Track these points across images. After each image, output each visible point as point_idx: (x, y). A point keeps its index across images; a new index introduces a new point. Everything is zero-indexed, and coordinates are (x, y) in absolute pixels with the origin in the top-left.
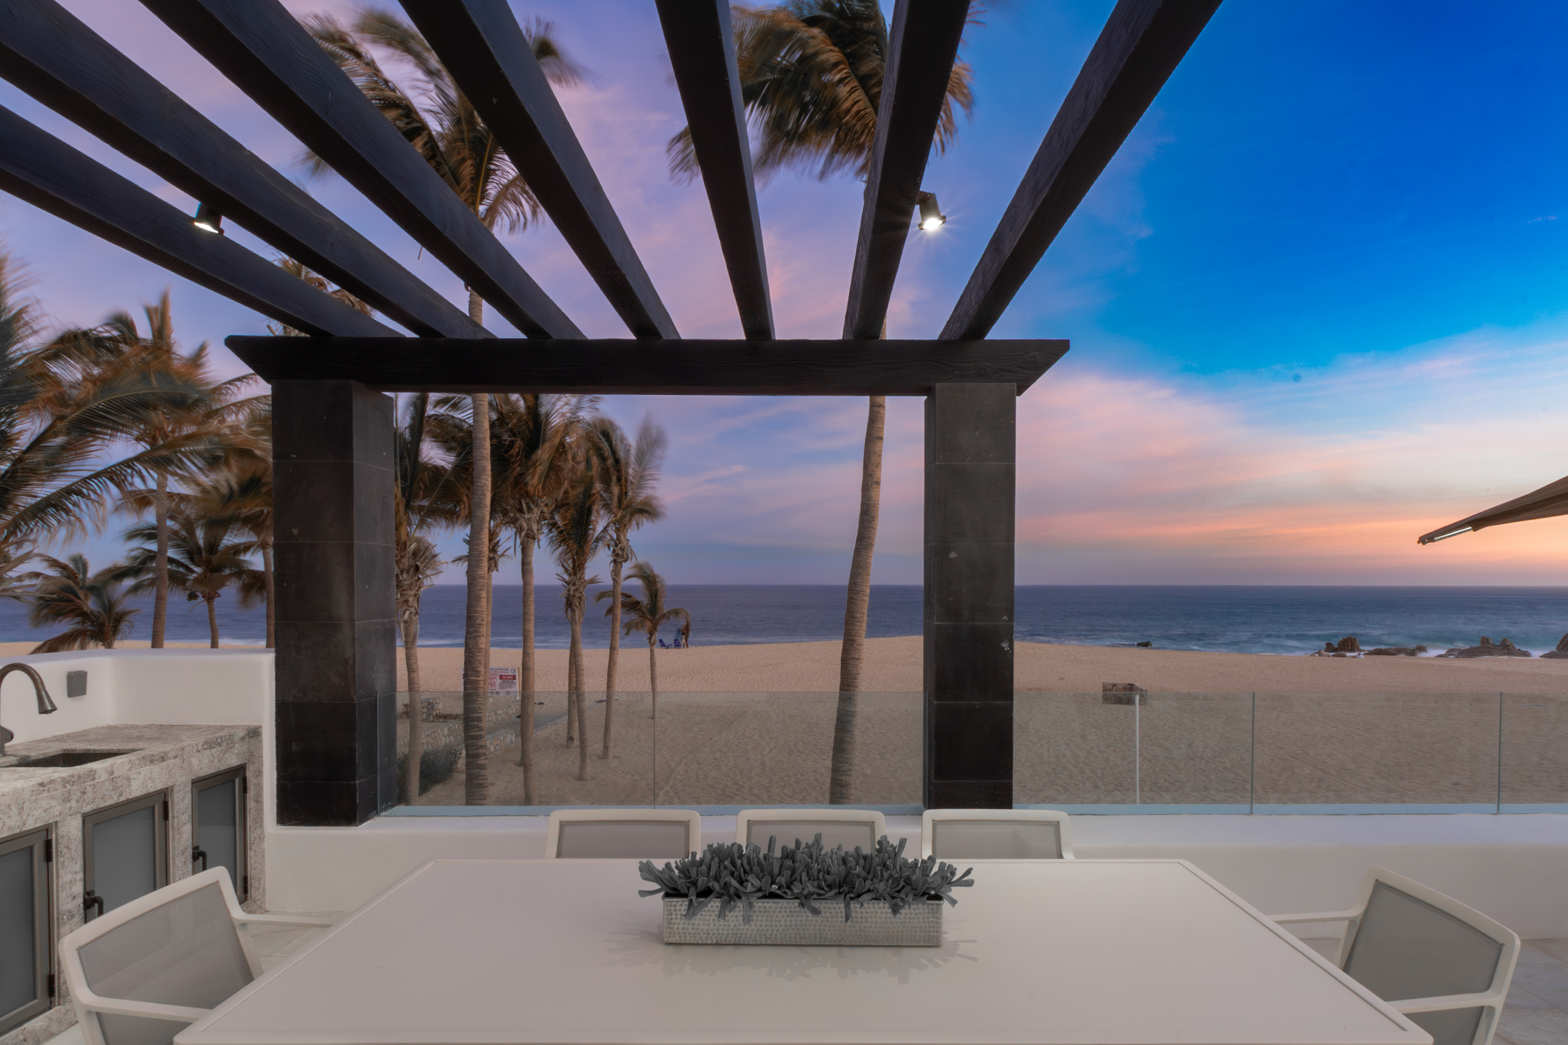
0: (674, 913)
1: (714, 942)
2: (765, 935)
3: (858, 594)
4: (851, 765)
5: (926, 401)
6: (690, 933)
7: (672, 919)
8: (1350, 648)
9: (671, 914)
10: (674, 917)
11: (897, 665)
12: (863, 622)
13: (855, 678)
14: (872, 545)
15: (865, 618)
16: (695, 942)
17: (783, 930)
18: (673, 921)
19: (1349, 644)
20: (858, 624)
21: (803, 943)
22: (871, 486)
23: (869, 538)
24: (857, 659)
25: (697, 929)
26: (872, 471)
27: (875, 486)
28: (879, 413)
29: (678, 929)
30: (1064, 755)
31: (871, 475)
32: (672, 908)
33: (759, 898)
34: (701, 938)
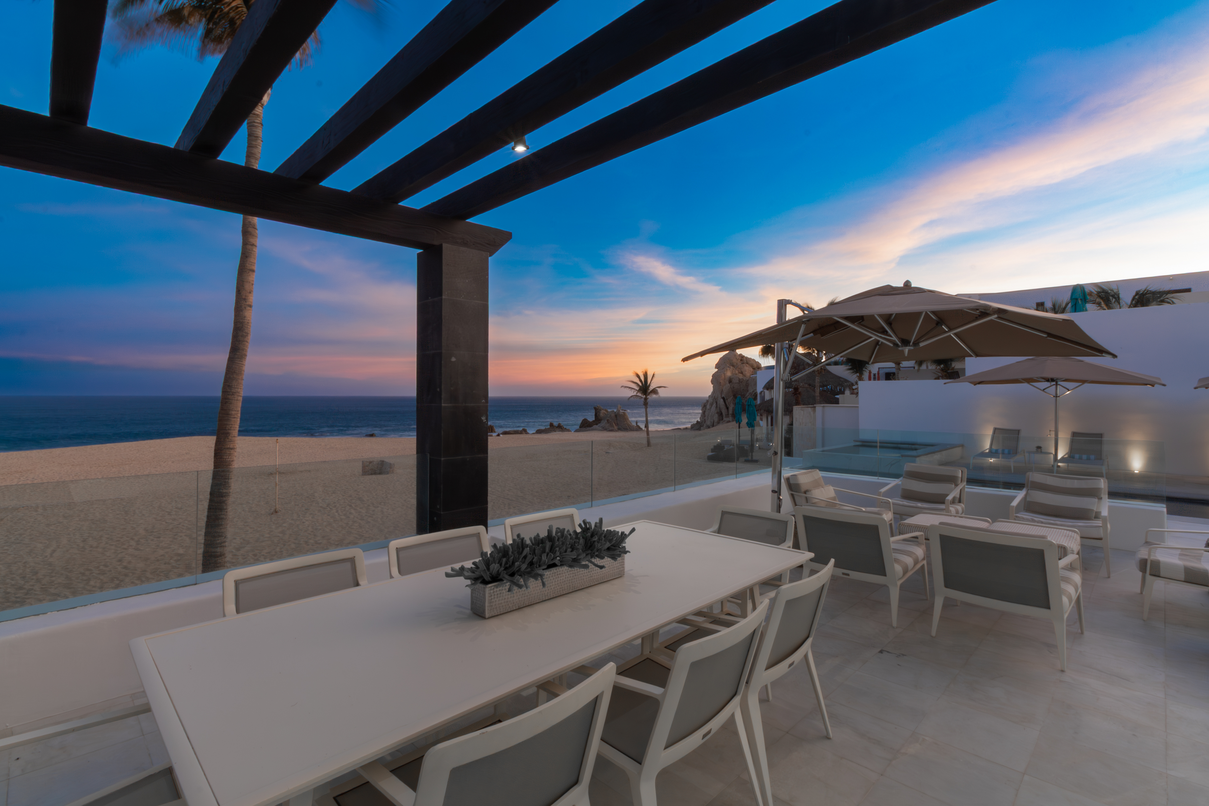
0: (493, 594)
1: (517, 608)
2: (545, 594)
3: (233, 394)
4: (225, 537)
5: (419, 255)
6: (503, 606)
7: (491, 599)
8: (490, 431)
9: (491, 596)
10: (493, 597)
11: (173, 462)
12: (237, 418)
13: (230, 465)
14: (246, 355)
15: (239, 415)
16: (506, 611)
17: (554, 588)
18: (493, 600)
19: (490, 429)
20: (233, 419)
21: (564, 593)
22: (245, 308)
23: (243, 350)
24: (232, 449)
25: (507, 602)
26: (246, 296)
27: (249, 308)
28: (252, 250)
29: (495, 605)
30: (351, 513)
31: (245, 299)
32: (492, 591)
33: (543, 569)
34: (509, 607)
